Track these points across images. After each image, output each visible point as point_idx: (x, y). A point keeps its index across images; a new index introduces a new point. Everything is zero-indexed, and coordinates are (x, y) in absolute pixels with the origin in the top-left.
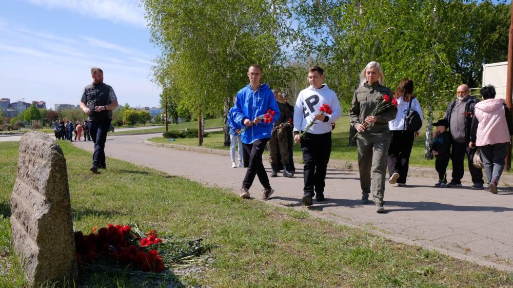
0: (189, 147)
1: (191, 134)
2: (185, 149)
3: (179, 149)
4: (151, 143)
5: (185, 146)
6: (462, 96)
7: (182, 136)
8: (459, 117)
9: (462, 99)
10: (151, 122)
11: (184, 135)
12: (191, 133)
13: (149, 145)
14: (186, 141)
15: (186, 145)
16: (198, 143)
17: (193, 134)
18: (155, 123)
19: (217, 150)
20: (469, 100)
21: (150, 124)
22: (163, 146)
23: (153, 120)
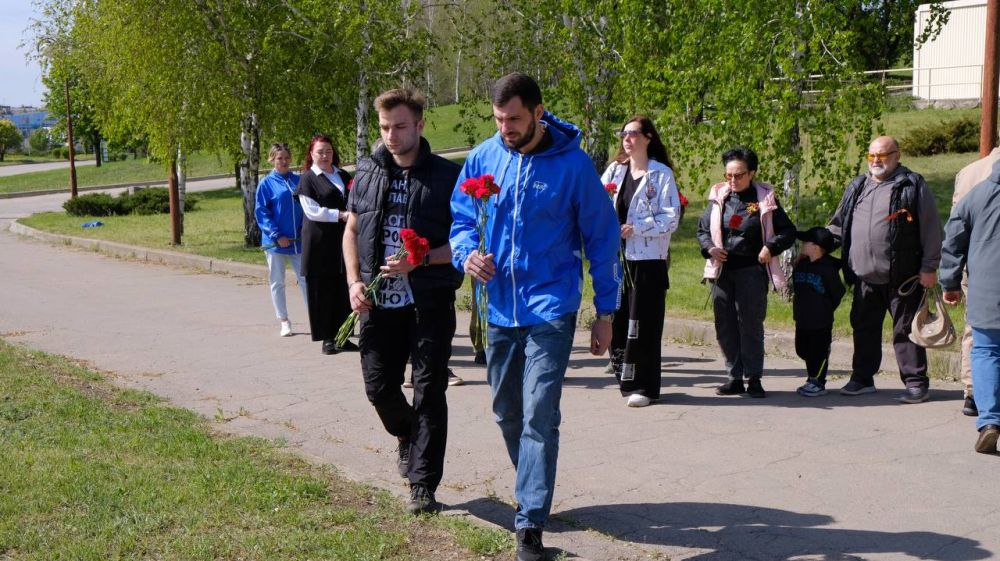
0: (145, 249)
1: (147, 203)
2: (134, 256)
3: (118, 257)
4: (31, 231)
5: (134, 247)
6: (879, 164)
7: (120, 209)
8: (875, 220)
9: (882, 171)
10: (20, 152)
11: (125, 205)
12: (145, 200)
13: (24, 238)
14: (136, 225)
15: (135, 243)
16: (171, 235)
17: (150, 203)
18: (33, 154)
19: (228, 264)
20: (899, 179)
21: (19, 158)
22: (69, 243)
23: (26, 144)
